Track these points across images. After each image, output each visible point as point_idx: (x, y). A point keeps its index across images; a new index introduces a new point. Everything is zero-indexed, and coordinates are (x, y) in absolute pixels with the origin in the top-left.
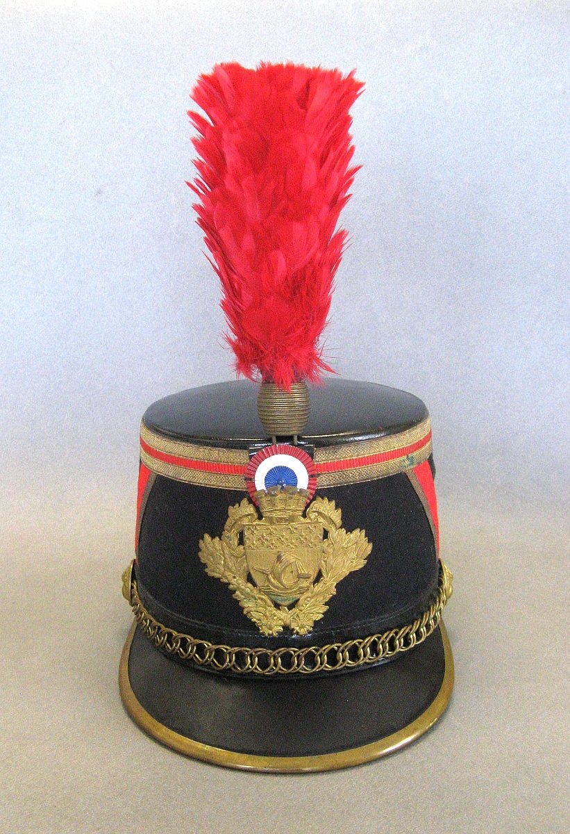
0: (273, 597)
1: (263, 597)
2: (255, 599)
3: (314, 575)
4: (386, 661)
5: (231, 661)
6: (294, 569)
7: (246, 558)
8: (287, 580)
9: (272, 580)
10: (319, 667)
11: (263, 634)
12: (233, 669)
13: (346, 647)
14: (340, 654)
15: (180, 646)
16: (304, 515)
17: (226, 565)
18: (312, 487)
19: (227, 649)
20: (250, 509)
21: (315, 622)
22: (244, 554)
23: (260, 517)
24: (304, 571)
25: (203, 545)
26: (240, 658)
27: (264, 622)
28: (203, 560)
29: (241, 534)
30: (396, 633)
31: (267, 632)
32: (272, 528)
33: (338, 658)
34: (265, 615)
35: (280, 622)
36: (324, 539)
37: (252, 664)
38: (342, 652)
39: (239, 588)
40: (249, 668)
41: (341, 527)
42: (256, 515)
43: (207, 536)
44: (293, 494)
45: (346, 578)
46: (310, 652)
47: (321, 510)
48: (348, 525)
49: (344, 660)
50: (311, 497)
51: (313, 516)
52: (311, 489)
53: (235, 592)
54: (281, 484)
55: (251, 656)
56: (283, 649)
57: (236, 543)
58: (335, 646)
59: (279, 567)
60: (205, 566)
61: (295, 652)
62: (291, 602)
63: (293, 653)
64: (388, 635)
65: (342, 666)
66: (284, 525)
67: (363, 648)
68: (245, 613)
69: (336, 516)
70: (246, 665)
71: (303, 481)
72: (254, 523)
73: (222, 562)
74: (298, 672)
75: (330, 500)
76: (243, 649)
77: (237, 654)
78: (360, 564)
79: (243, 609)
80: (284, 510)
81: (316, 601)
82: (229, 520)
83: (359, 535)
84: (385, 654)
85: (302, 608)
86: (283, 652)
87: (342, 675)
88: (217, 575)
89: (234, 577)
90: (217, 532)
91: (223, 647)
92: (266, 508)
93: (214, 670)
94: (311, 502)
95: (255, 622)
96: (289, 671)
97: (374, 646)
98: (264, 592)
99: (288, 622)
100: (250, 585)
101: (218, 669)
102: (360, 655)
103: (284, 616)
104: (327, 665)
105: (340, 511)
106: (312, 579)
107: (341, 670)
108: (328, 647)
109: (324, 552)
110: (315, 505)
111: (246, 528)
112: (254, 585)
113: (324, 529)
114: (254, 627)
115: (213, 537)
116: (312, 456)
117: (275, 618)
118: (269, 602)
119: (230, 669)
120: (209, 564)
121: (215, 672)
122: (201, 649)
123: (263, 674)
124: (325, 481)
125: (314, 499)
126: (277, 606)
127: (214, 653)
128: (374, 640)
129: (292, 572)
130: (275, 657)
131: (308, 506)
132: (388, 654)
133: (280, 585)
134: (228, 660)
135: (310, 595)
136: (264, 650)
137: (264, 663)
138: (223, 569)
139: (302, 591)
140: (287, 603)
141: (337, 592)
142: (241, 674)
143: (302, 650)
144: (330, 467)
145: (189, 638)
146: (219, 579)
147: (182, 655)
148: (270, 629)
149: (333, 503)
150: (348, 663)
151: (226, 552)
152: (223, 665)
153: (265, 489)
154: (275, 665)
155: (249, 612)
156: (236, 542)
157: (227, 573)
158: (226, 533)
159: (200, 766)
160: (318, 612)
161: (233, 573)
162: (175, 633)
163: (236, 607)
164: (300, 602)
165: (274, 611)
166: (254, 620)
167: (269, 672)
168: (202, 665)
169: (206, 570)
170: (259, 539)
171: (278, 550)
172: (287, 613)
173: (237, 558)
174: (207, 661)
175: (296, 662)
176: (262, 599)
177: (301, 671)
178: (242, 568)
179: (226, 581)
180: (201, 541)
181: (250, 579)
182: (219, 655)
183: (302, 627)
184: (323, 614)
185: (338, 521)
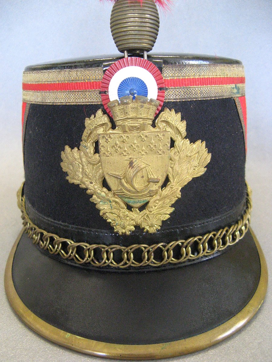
0: (126, 200)
1: (117, 200)
2: (110, 202)
3: (162, 180)
4: (219, 254)
5: (89, 256)
6: (145, 175)
7: (101, 165)
8: (139, 184)
9: (125, 184)
10: (167, 261)
11: (117, 233)
12: (92, 263)
13: (189, 243)
14: (184, 249)
15: (50, 243)
16: (154, 125)
17: (84, 173)
18: (161, 98)
19: (86, 246)
20: (105, 119)
21: (163, 222)
22: (99, 162)
23: (114, 127)
24: (154, 176)
25: (64, 155)
26: (98, 254)
27: (118, 221)
28: (64, 169)
29: (97, 143)
30: (227, 231)
31: (121, 231)
32: (124, 136)
33: (182, 252)
34: (119, 216)
35: (132, 222)
36: (171, 148)
37: (108, 259)
38: (186, 247)
39: (95, 193)
40: (105, 263)
41: (186, 138)
42: (110, 125)
43: (67, 148)
44: (144, 102)
45: (189, 183)
46: (159, 248)
47: (169, 120)
48: (192, 136)
49: (187, 254)
50: (160, 108)
51: (161, 125)
52: (160, 100)
53: (91, 196)
54: (133, 94)
55: (107, 252)
56: (134, 245)
57: (92, 152)
58: (179, 242)
59: (131, 172)
60: (66, 174)
61: (145, 248)
62: (142, 204)
63: (143, 248)
64: (222, 232)
65: (185, 259)
66: (135, 133)
67: (203, 244)
68: (101, 214)
69: (182, 126)
70: (103, 259)
71: (153, 93)
72: (108, 132)
73: (81, 170)
74: (148, 265)
75: (176, 112)
76: (100, 245)
77: (95, 250)
78: (201, 171)
79: (99, 211)
80: (136, 119)
81: (164, 203)
82: (86, 130)
83: (200, 146)
84: (219, 247)
85: (152, 209)
86: (135, 248)
87: (185, 266)
88: (76, 182)
89: (91, 183)
90: (75, 143)
91: (83, 244)
92: (119, 116)
93: (75, 263)
94: (160, 113)
95: (110, 223)
96: (141, 264)
97: (211, 241)
98: (118, 195)
99: (139, 222)
100: (105, 190)
101: (79, 263)
102: (200, 249)
103: (136, 217)
104: (173, 259)
105: (185, 122)
106: (160, 184)
107: (184, 262)
108: (173, 244)
109: (171, 159)
110: (164, 115)
111: (101, 136)
112: (109, 189)
113: (171, 139)
114: (109, 227)
115: (72, 148)
116: (161, 69)
117: (128, 218)
118: (123, 205)
119: (89, 263)
120: (69, 172)
121: (77, 265)
122: (65, 246)
123: (118, 267)
124: (172, 95)
125: (162, 110)
126: (130, 208)
127: (75, 249)
128: (211, 237)
129: (143, 177)
130: (128, 253)
131: (157, 116)
132: (221, 248)
133: (132, 189)
134: (87, 255)
135: (158, 197)
136: (118, 247)
137: (118, 258)
138: (81, 176)
139: (151, 194)
140: (139, 205)
141: (181, 195)
142: (99, 267)
143: (152, 246)
144: (176, 83)
145: (56, 237)
146: (78, 185)
147: (52, 251)
148: (124, 228)
149: (179, 115)
150: (191, 257)
151: (84, 160)
152: (83, 259)
153: (118, 100)
154: (128, 259)
155: (104, 214)
156: (92, 150)
157: (85, 179)
158: (83, 143)
159: (61, 351)
160: (166, 212)
161: (90, 179)
162: (45, 233)
163: (93, 210)
164: (150, 204)
165: (127, 212)
166: (109, 220)
167: (123, 265)
168: (67, 259)
169: (67, 178)
170: (113, 147)
171: (130, 157)
172: (138, 213)
173: (94, 165)
174: (70, 256)
175: (146, 256)
176: (116, 202)
177: (150, 264)
178: (98, 174)
179: (84, 187)
180: (62, 152)
181: (105, 184)
182: (80, 251)
183: (152, 226)
184: (170, 215)
185: (184, 132)
